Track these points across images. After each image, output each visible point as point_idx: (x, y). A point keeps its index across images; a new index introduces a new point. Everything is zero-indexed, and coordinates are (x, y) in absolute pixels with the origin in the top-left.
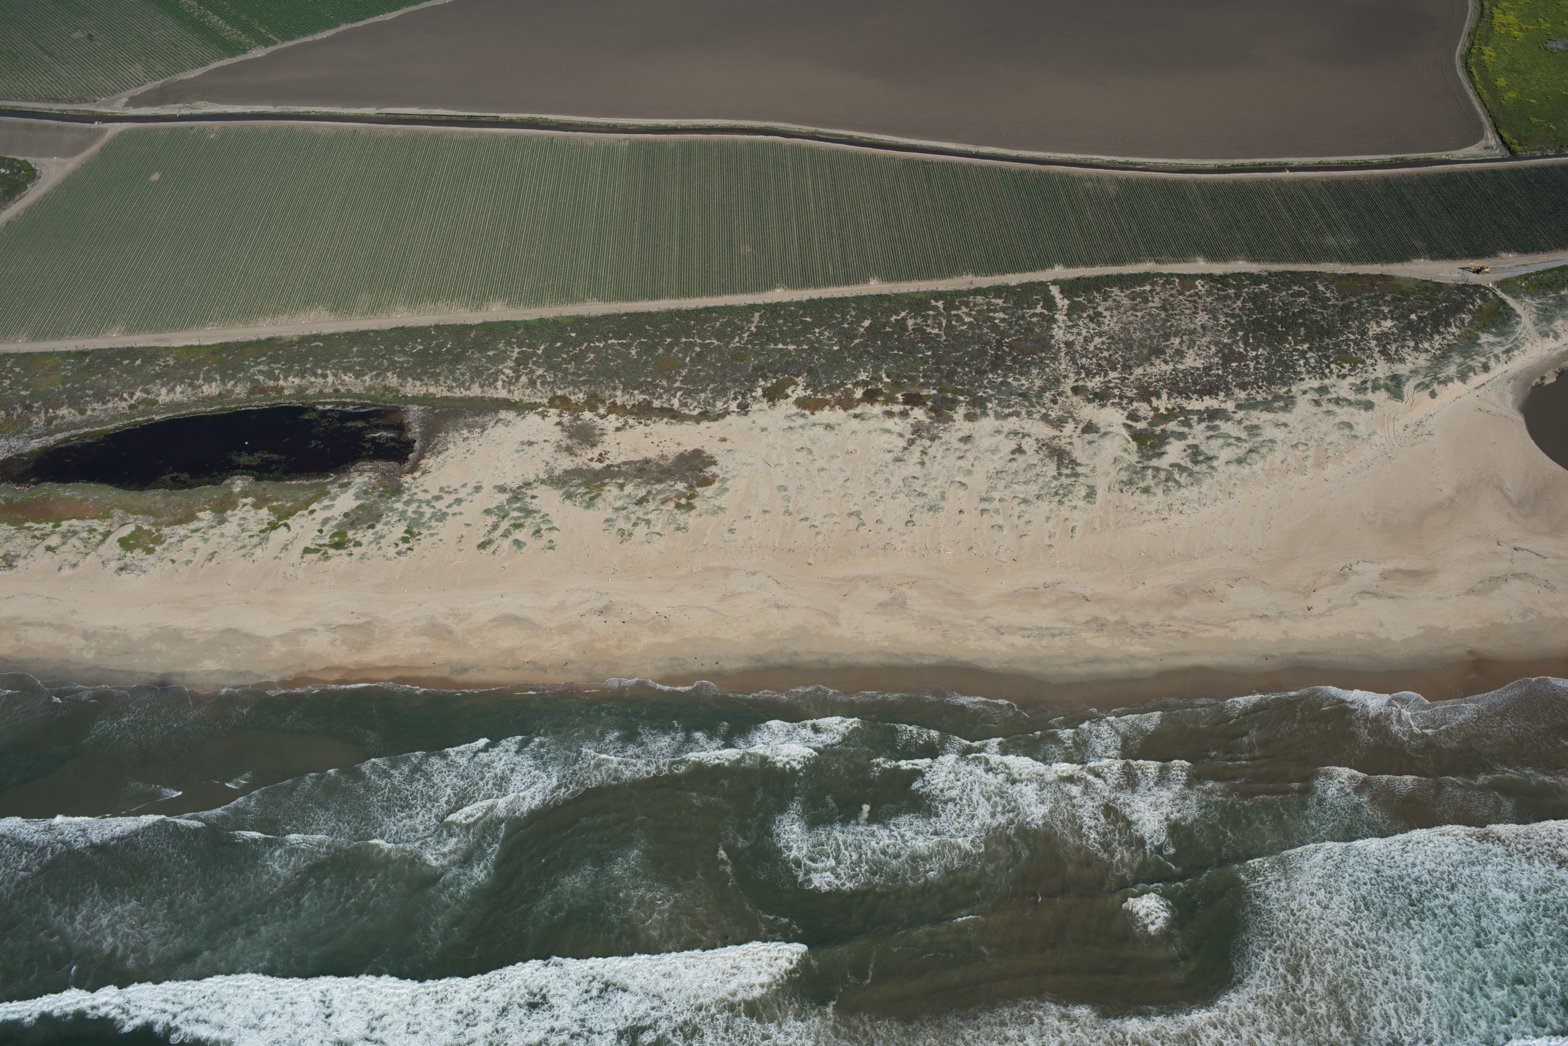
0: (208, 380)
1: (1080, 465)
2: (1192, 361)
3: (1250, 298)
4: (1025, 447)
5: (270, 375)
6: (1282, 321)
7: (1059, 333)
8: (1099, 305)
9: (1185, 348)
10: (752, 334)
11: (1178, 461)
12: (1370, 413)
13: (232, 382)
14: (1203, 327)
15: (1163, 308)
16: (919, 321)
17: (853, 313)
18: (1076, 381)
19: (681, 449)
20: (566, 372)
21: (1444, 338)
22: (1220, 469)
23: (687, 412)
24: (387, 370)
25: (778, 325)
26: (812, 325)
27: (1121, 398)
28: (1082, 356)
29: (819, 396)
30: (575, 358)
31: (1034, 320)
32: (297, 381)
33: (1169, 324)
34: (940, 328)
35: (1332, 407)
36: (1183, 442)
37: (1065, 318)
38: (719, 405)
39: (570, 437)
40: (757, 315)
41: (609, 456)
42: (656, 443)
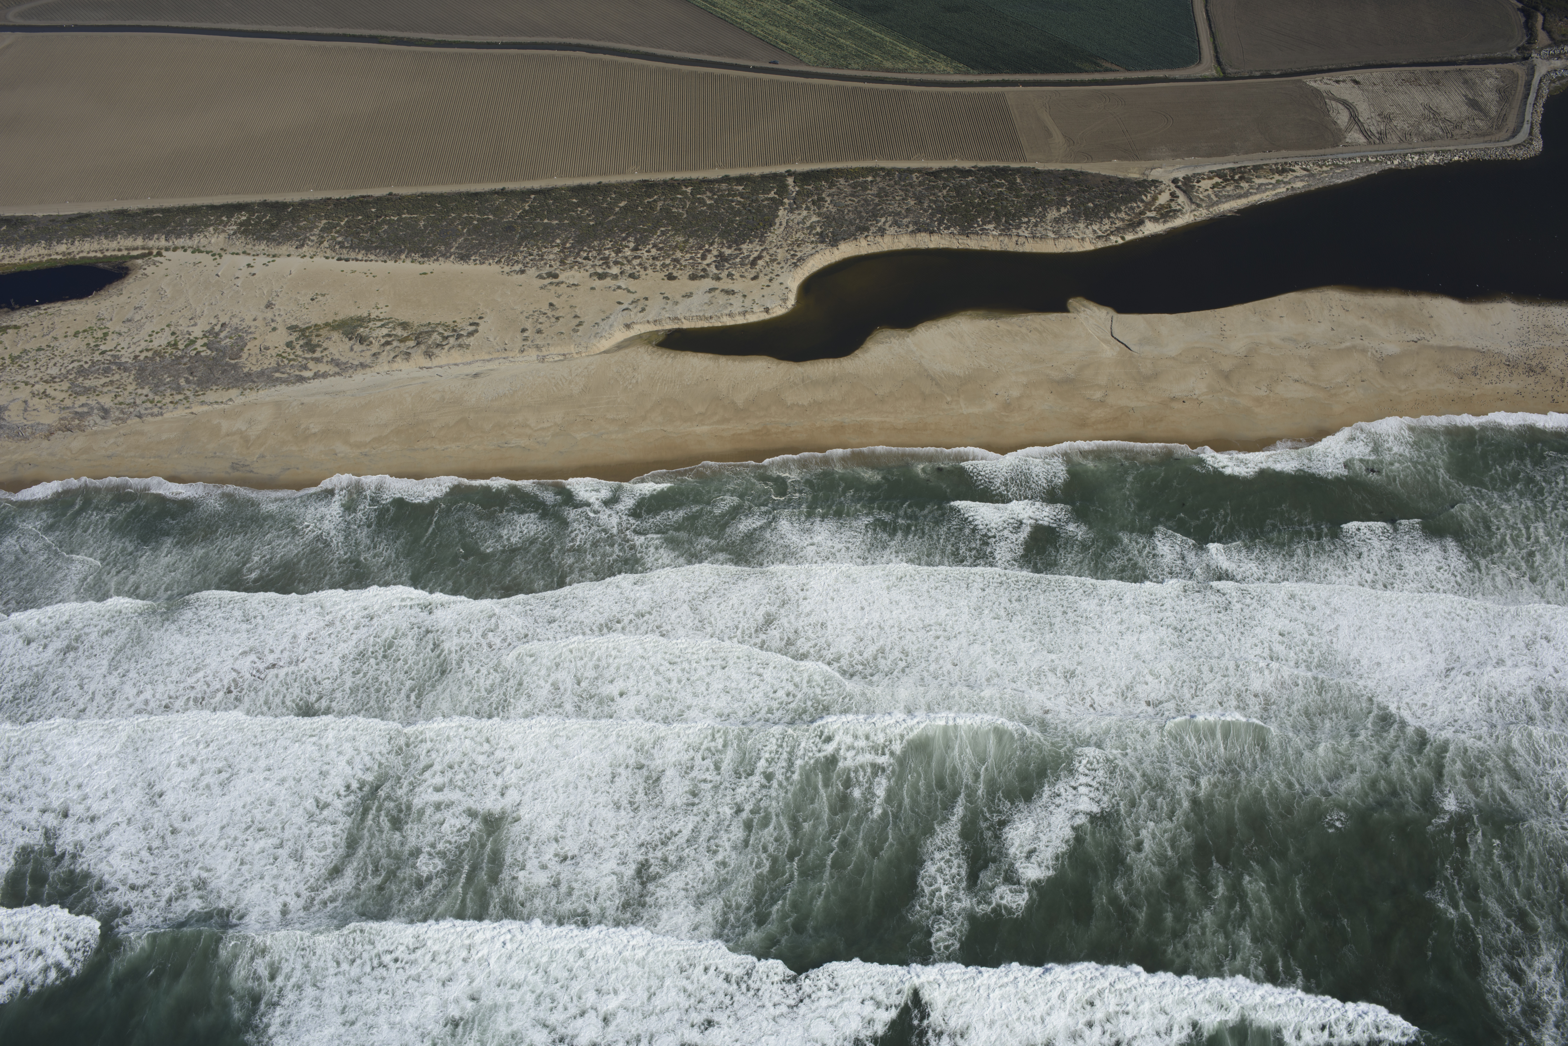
3: (955, 188)
6: (977, 206)
7: (783, 214)
8: (823, 192)
10: (524, 212)
16: (667, 202)
17: (614, 196)
25: (548, 205)
30: (372, 228)
31: (766, 203)
33: (879, 207)
34: (684, 209)
37: (792, 202)
40: (532, 196)
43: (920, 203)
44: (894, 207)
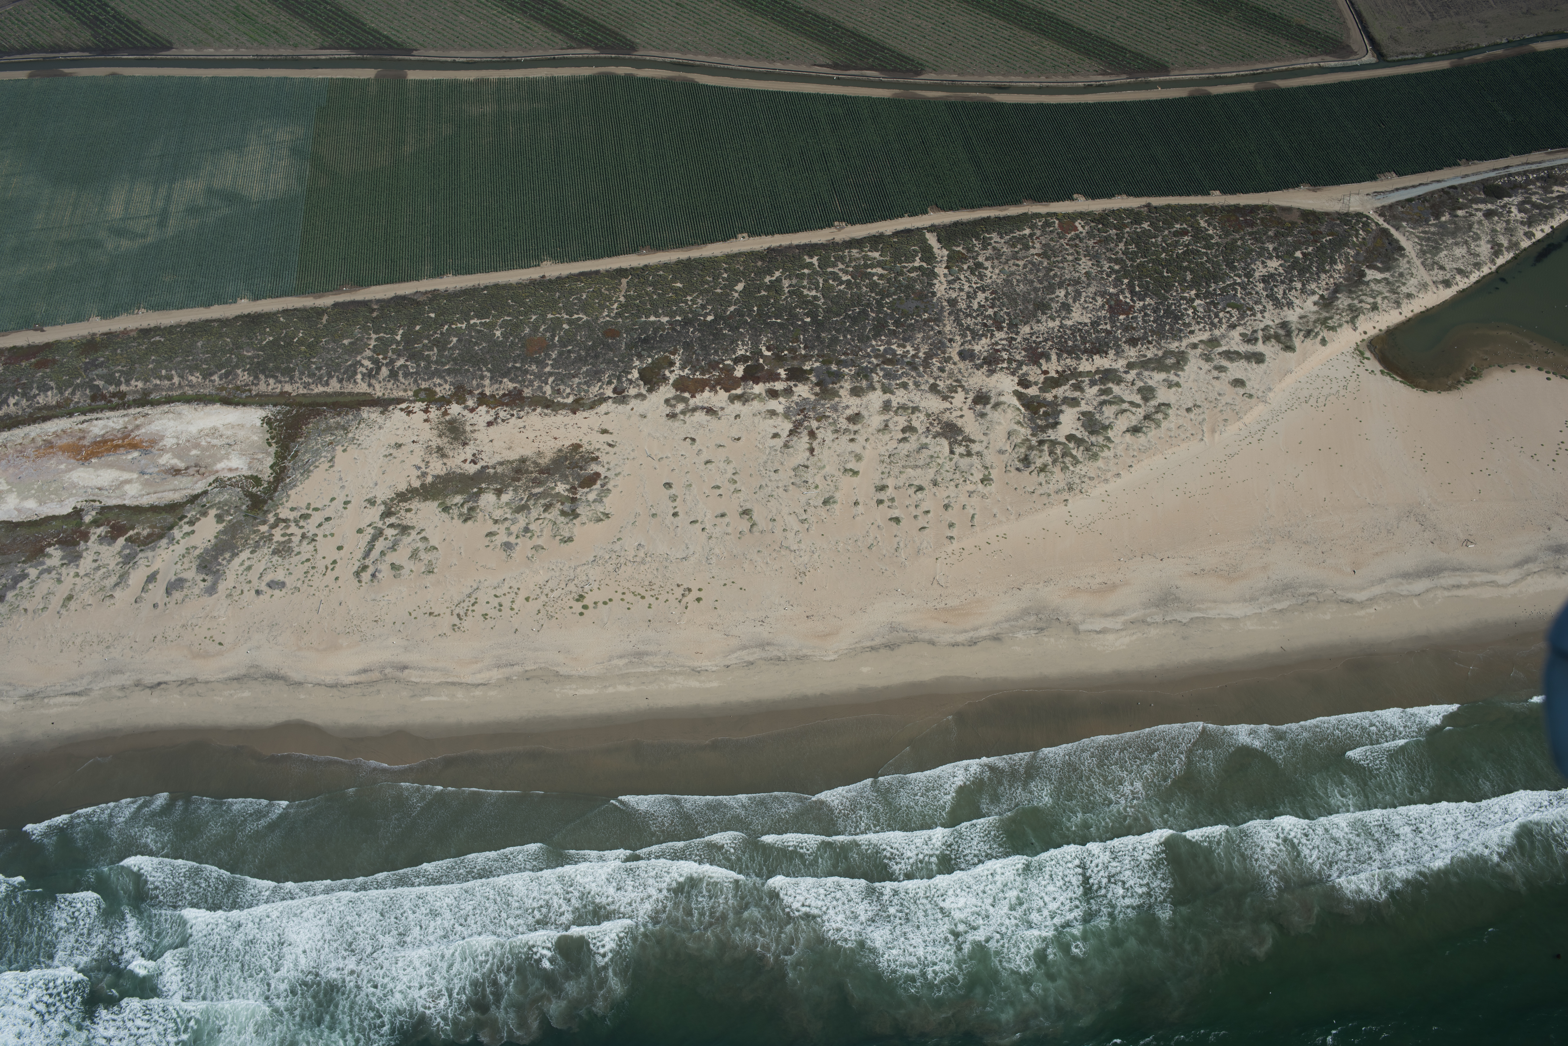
0: (44, 388)
1: (973, 441)
2: (1078, 316)
3: (1132, 239)
4: (915, 424)
5: (110, 380)
6: (1167, 264)
7: (940, 287)
8: (978, 255)
9: (1070, 301)
10: (621, 305)
11: (1074, 432)
12: (1263, 366)
13: (70, 390)
14: (1087, 274)
15: (1044, 255)
16: (794, 281)
17: (725, 275)
18: (962, 344)
19: (558, 444)
20: (428, 359)
21: (1331, 276)
22: (1116, 440)
23: (560, 400)
24: (237, 366)
25: (647, 294)
26: (684, 292)
27: (1010, 361)
28: (967, 316)
29: (698, 375)
30: (436, 343)
31: (913, 275)
32: (140, 384)
33: (1052, 273)
34: (817, 289)
35: (1224, 363)
36: (1078, 409)
37: (946, 271)
38: (595, 390)
39: (440, 436)
40: (624, 281)
41: (483, 456)
42: (532, 437)
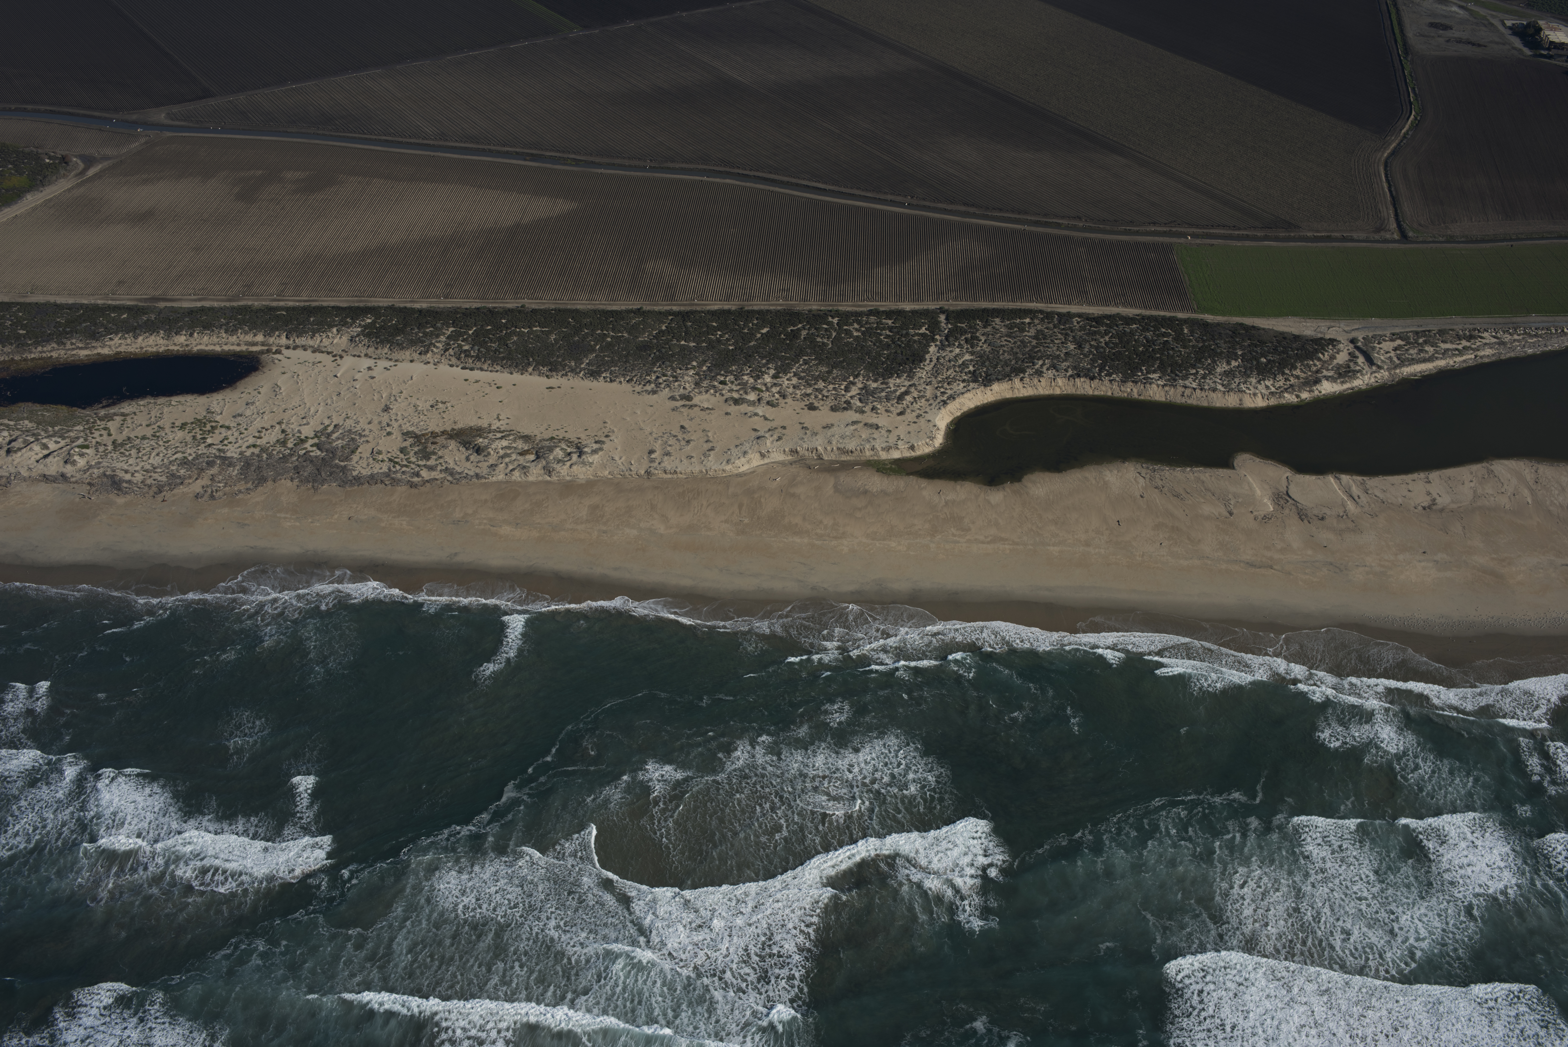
6: (1141, 354)
7: (933, 350)
8: (977, 330)
10: (660, 332)
14: (1068, 353)
16: (812, 332)
17: (755, 322)
25: (686, 327)
26: (716, 329)
31: (916, 338)
33: (1036, 350)
34: (829, 339)
37: (944, 339)
40: (670, 318)
43: (1080, 347)
44: (1053, 349)
